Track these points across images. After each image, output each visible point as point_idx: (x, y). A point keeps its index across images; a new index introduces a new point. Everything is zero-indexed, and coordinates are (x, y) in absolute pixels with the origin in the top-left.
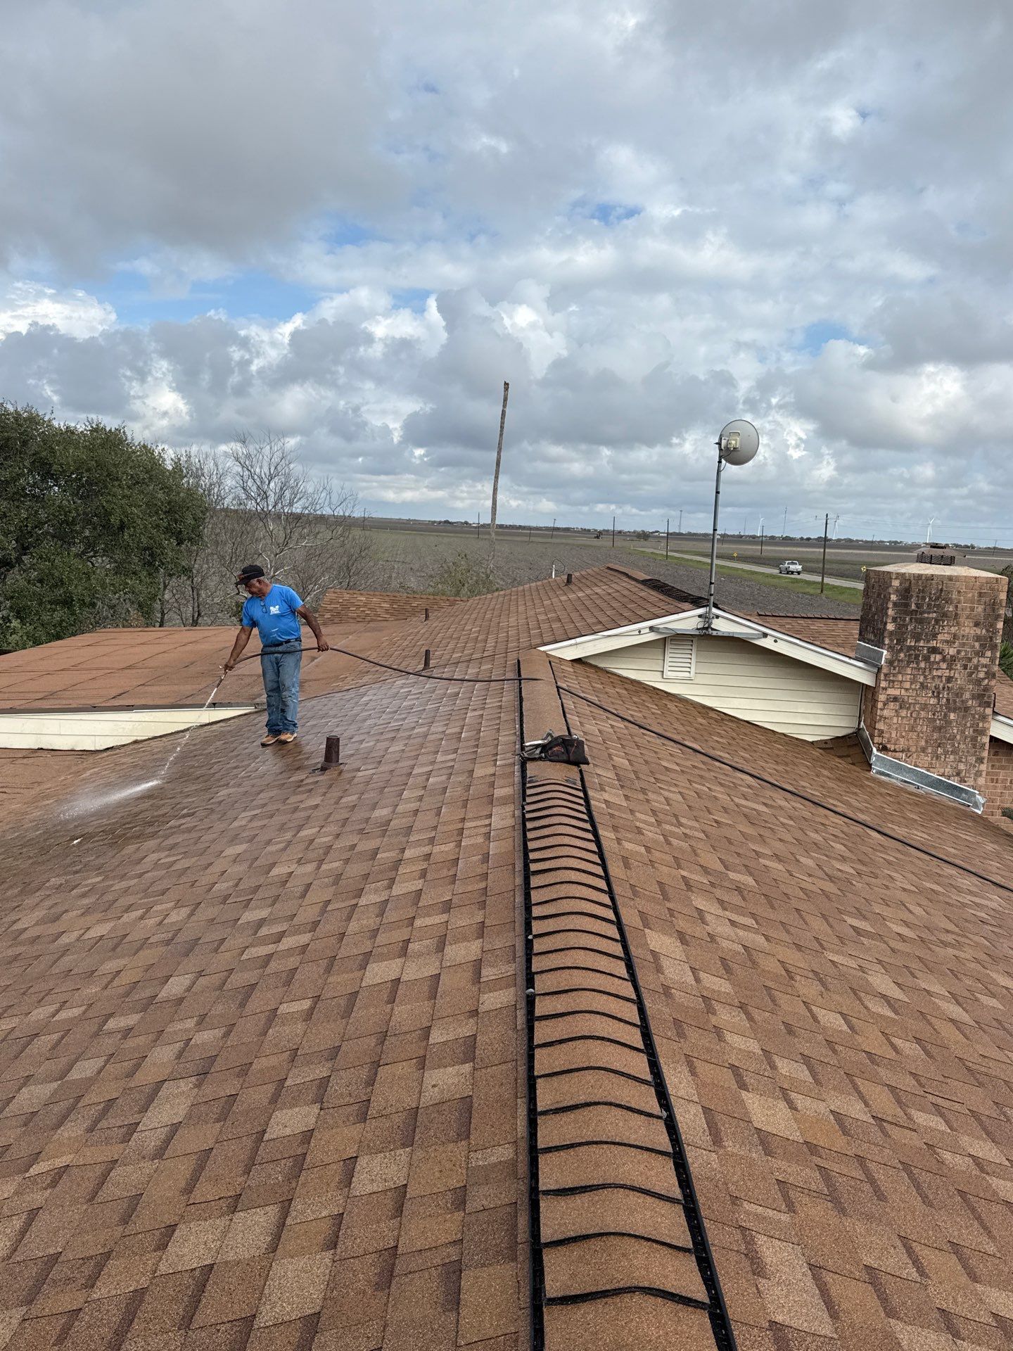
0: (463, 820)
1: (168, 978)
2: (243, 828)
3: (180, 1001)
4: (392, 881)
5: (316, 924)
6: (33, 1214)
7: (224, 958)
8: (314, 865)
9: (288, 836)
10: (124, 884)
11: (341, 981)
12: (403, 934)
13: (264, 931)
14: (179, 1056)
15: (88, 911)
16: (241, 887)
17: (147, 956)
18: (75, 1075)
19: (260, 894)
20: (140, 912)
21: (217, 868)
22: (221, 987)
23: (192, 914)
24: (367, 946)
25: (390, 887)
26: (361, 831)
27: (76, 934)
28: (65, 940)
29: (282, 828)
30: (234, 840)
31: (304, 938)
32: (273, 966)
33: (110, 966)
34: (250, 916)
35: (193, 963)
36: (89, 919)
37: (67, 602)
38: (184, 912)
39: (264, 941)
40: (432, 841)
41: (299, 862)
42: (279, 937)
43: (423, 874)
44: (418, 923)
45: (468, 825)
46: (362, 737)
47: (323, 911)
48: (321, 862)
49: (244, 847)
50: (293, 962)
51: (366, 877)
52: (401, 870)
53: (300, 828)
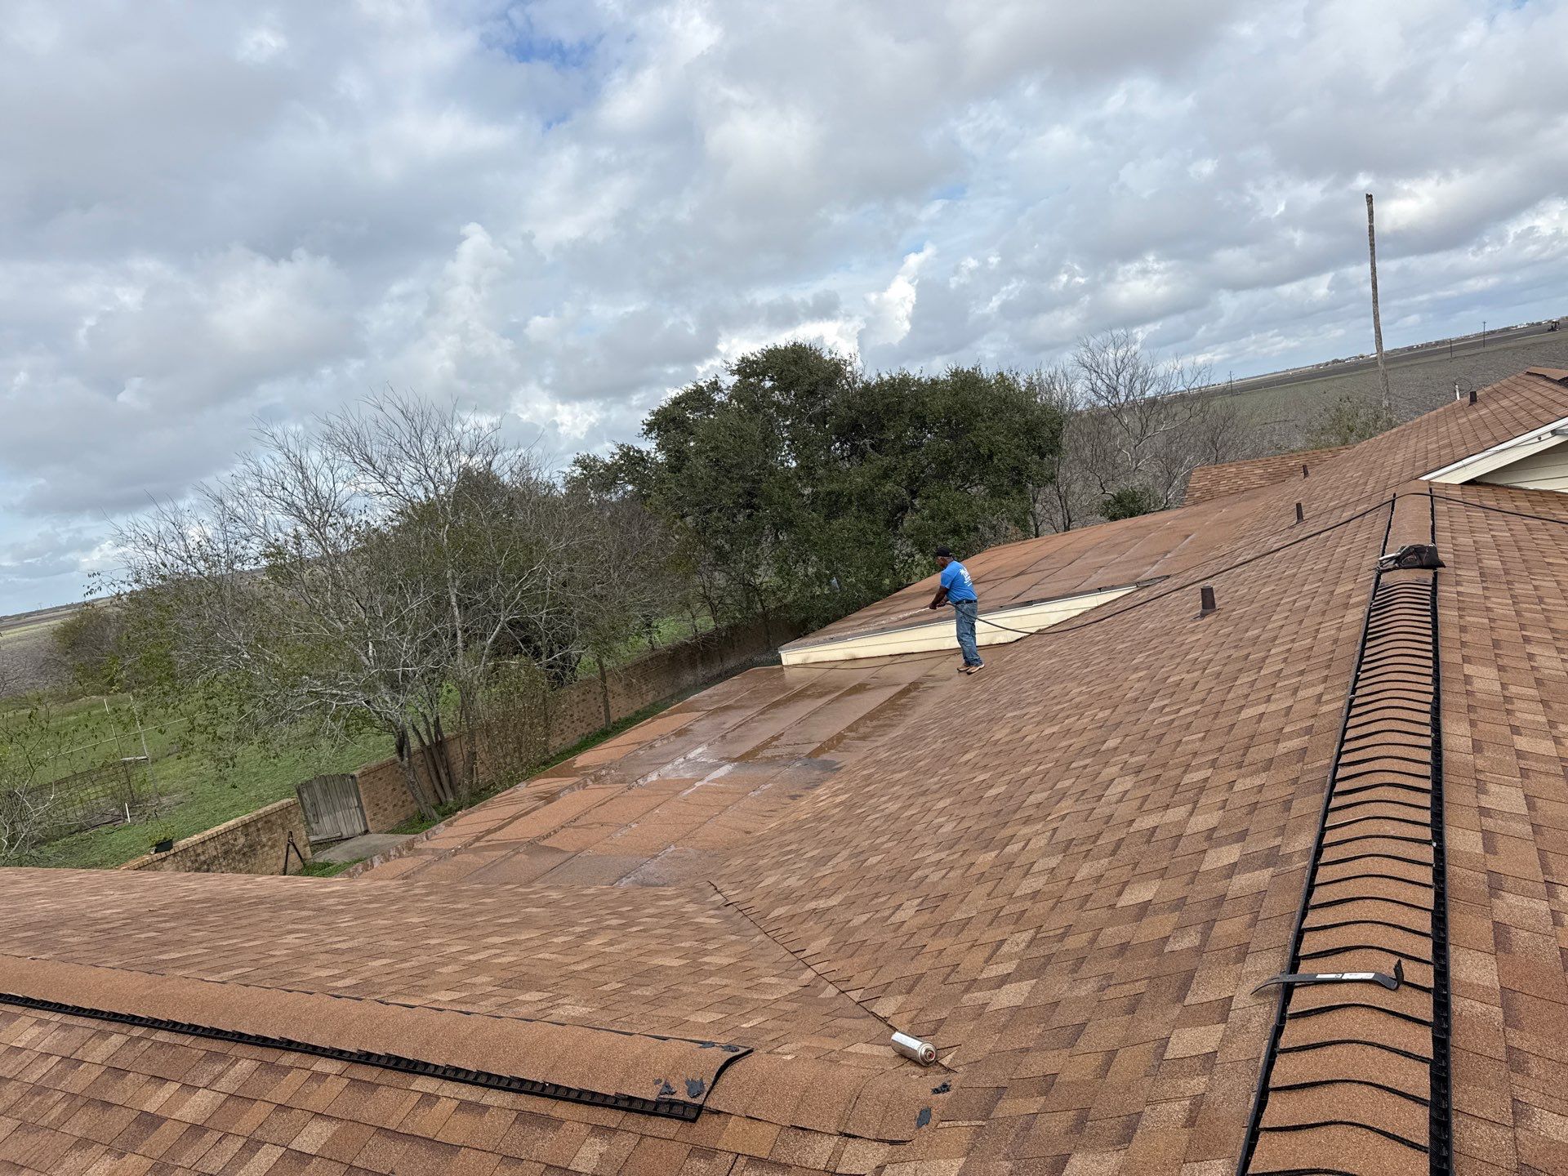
0: (1320, 623)
1: (1105, 742)
2: (1142, 662)
3: (1116, 749)
4: (1261, 668)
5: (1203, 700)
6: (1055, 830)
7: (1141, 726)
8: (1200, 672)
9: (1178, 660)
10: (1059, 707)
11: (1224, 721)
12: (1270, 691)
13: (1167, 710)
14: (1122, 769)
15: (1039, 723)
16: (1146, 692)
17: (1087, 736)
18: (1059, 786)
19: (1161, 693)
20: (1077, 717)
21: (1126, 685)
22: (1142, 739)
23: (1114, 711)
24: (1243, 702)
25: (1259, 672)
26: (1236, 647)
27: (1036, 735)
28: (1029, 738)
29: (1172, 657)
30: (1136, 669)
31: (1198, 707)
32: (1176, 723)
33: (1064, 744)
34: (1152, 706)
35: (1121, 731)
36: (1041, 727)
37: (956, 531)
38: (1107, 712)
39: (1168, 714)
40: (1293, 641)
41: (1188, 672)
42: (1180, 709)
43: (1285, 660)
44: (1279, 685)
45: (1323, 625)
46: (1236, 589)
47: (1208, 694)
48: (1205, 669)
49: (1145, 672)
50: (1189, 719)
51: (1240, 670)
52: (1267, 661)
53: (1187, 654)
